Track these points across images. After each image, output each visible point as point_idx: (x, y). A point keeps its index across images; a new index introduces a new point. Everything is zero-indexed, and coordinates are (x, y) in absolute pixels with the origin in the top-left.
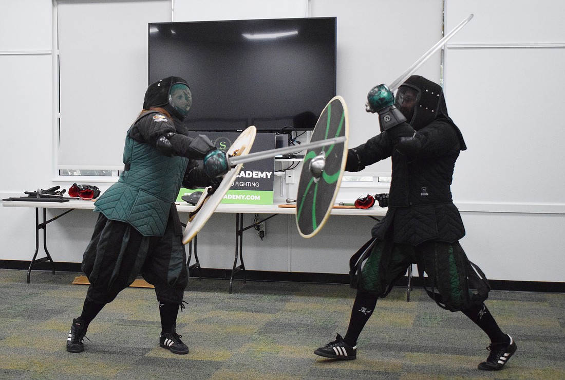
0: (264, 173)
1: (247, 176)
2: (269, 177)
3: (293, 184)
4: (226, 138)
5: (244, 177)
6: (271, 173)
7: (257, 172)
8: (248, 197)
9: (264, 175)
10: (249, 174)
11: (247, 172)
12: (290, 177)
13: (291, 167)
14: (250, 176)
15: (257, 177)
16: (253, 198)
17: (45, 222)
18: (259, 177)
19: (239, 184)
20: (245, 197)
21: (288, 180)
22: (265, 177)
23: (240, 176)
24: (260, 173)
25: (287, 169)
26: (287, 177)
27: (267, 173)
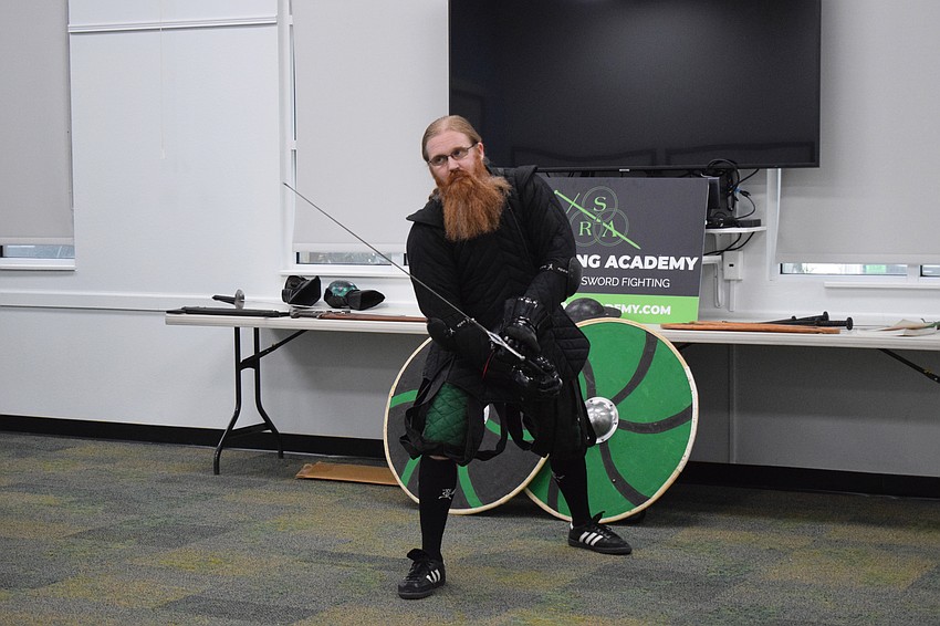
0: (682, 259)
1: (647, 266)
2: (691, 268)
3: (739, 281)
4: (608, 189)
5: (641, 267)
6: (696, 259)
7: (667, 258)
8: (647, 309)
9: (681, 264)
10: (651, 262)
11: (647, 259)
12: (731, 265)
13: (737, 245)
14: (653, 266)
15: (666, 268)
16: (655, 310)
17: (258, 354)
18: (671, 268)
19: (630, 282)
20: (641, 309)
21: (729, 273)
22: (682, 268)
23: (632, 267)
24: (672, 258)
25: (727, 250)
26: (726, 266)
27: (688, 259)
